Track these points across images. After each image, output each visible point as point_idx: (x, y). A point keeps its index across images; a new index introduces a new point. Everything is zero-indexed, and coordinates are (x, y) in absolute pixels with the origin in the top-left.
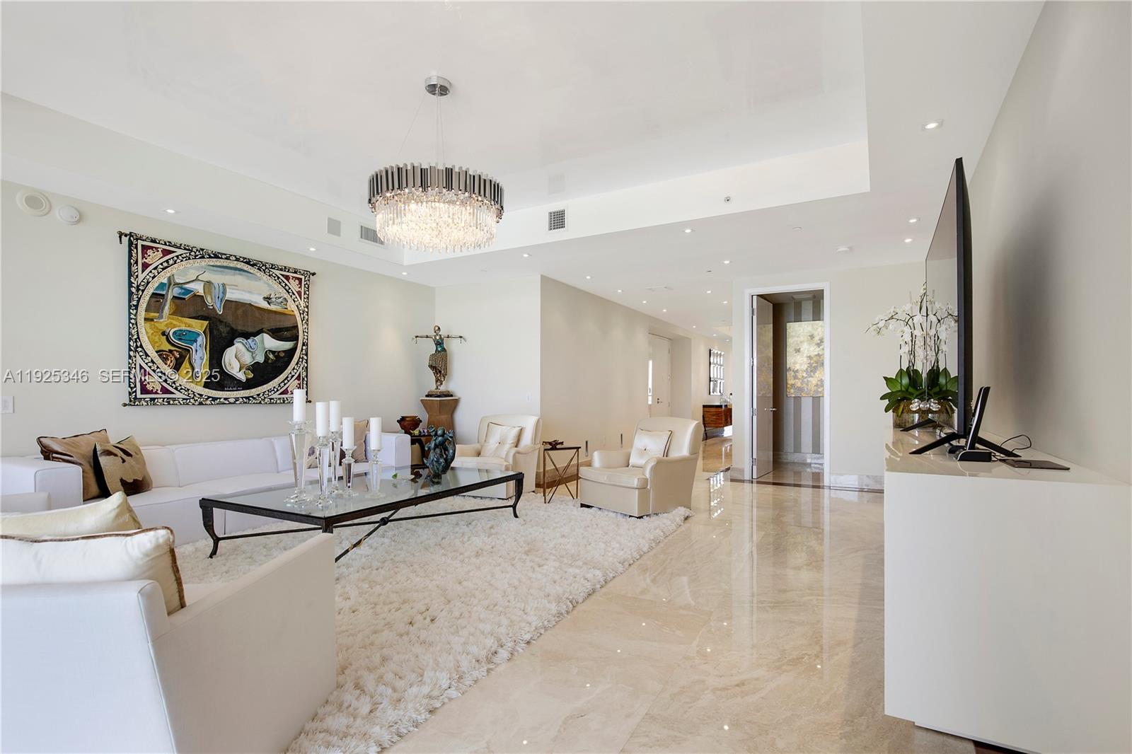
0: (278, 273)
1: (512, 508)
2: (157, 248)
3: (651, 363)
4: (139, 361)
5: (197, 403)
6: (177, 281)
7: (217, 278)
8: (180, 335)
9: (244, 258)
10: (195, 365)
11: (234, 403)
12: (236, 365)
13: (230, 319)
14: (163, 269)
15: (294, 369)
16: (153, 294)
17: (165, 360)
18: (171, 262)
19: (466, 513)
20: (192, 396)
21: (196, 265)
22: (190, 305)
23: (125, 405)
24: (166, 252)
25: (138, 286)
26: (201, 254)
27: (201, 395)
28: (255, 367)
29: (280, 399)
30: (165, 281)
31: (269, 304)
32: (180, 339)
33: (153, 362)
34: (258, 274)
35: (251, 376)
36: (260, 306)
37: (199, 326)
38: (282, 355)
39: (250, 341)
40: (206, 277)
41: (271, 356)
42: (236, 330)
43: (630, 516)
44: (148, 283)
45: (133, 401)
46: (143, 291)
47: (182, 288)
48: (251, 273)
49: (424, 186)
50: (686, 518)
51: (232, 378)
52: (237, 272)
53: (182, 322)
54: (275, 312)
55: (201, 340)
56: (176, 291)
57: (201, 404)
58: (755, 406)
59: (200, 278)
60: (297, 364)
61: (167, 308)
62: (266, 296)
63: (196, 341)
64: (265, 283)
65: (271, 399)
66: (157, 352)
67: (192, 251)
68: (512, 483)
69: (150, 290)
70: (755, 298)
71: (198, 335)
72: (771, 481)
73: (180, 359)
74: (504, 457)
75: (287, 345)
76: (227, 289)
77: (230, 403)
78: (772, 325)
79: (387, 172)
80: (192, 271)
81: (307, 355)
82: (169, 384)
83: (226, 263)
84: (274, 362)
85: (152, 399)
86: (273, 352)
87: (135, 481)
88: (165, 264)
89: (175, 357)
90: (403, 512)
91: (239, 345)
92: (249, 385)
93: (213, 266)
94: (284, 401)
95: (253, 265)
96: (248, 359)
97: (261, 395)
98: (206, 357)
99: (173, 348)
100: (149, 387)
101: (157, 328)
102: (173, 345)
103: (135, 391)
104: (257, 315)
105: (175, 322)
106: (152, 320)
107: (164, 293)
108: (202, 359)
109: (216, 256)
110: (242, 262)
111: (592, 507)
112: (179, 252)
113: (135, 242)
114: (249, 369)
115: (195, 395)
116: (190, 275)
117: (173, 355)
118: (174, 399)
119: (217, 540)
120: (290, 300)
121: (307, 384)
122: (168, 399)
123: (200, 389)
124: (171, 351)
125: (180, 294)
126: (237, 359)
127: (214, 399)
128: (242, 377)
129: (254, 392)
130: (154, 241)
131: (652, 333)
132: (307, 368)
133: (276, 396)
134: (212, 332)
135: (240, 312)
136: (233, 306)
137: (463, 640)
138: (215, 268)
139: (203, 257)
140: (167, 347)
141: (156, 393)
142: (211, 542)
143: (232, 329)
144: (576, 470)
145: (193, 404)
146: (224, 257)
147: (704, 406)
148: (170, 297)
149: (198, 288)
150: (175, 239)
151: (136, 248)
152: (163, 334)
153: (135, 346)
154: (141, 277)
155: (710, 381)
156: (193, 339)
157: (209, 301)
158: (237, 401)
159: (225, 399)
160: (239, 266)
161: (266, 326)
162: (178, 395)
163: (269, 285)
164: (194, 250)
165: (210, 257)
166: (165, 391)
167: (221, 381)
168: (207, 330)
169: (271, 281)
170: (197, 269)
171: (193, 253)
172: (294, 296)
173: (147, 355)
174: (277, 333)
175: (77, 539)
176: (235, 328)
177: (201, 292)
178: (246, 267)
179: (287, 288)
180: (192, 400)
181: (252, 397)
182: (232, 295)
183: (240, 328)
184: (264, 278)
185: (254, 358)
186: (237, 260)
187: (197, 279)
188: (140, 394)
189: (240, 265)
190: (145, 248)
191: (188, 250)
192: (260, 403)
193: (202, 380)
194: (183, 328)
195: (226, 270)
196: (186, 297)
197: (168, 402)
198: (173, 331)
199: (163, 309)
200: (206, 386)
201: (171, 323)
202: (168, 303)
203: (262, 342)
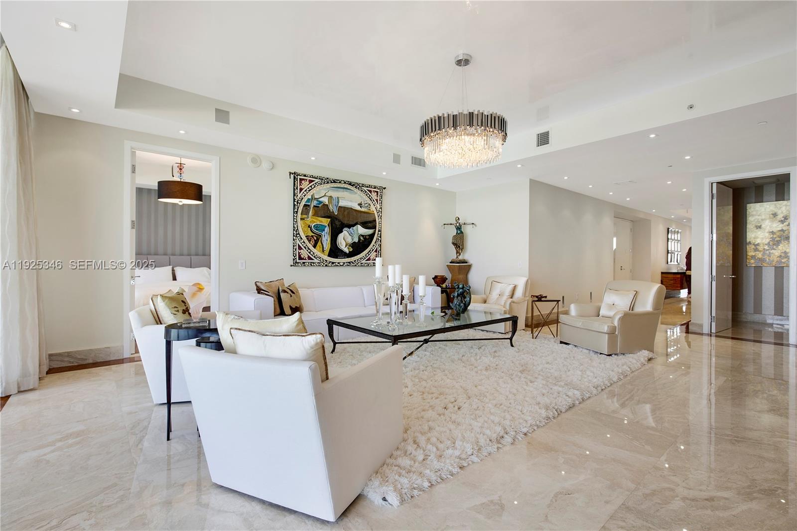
0: (365, 189)
1: (509, 340)
2: (306, 180)
3: (615, 239)
4: (298, 242)
5: (324, 265)
6: (316, 197)
7: (335, 194)
8: (316, 227)
9: (348, 182)
10: (324, 244)
11: (343, 265)
12: (344, 244)
13: (341, 217)
14: (309, 191)
15: (374, 245)
16: (305, 205)
17: (309, 241)
18: (313, 186)
19: (477, 341)
20: (322, 261)
21: (325, 187)
22: (322, 210)
23: (291, 266)
24: (311, 181)
25: (298, 201)
26: (328, 181)
27: (326, 261)
28: (353, 245)
29: (366, 263)
30: (310, 197)
31: (361, 207)
32: (317, 230)
33: (304, 242)
34: (355, 191)
35: (351, 250)
36: (356, 209)
37: (326, 222)
38: (367, 237)
40: (329, 194)
41: (362, 238)
43: (601, 354)
44: (302, 199)
45: (295, 264)
46: (300, 203)
47: (318, 201)
48: (352, 190)
49: (455, 126)
50: (650, 360)
51: (342, 251)
52: (345, 190)
53: (317, 219)
54: (364, 212)
55: (327, 229)
56: (315, 203)
57: (326, 266)
58: (714, 273)
60: (375, 243)
61: (311, 212)
62: (359, 203)
63: (324, 230)
64: (359, 195)
65: (361, 263)
66: (306, 237)
67: (323, 180)
68: (509, 323)
69: (303, 203)
70: (715, 186)
71: (326, 227)
72: (730, 335)
73: (316, 240)
74: (503, 304)
75: (370, 232)
76: (340, 200)
77: (341, 266)
78: (732, 206)
79: (432, 120)
80: (323, 191)
81: (380, 237)
83: (339, 185)
84: (363, 242)
85: (304, 263)
86: (363, 236)
87: (296, 307)
88: (310, 188)
89: (314, 240)
90: (437, 337)
93: (333, 187)
94: (368, 265)
95: (352, 186)
96: (350, 241)
97: (356, 261)
98: (329, 239)
99: (313, 235)
100: (302, 256)
101: (306, 224)
102: (313, 233)
103: (296, 259)
104: (355, 214)
106: (304, 219)
107: (309, 204)
108: (327, 240)
109: (334, 182)
110: (347, 184)
111: (569, 344)
112: (317, 180)
113: (296, 177)
115: (324, 261)
116: (322, 193)
117: (314, 238)
118: (314, 263)
119: (335, 343)
120: (372, 205)
121: (380, 255)
122: (311, 262)
123: (326, 257)
124: (312, 236)
125: (317, 204)
126: (345, 240)
127: (333, 263)
128: (346, 250)
129: (353, 259)
130: (305, 176)
131: (617, 217)
132: (381, 245)
133: (364, 262)
134: (332, 224)
135: (346, 213)
136: (343, 209)
137: (480, 424)
138: (334, 189)
139: (328, 183)
140: (311, 234)
141: (305, 259)
142: (332, 344)
143: (342, 223)
144: (556, 317)
145: (322, 266)
146: (338, 182)
147: (662, 273)
148: (312, 206)
149: (325, 200)
151: (297, 180)
152: (309, 227)
153: (296, 234)
154: (299, 196)
155: (668, 253)
157: (331, 207)
159: (338, 263)
160: (346, 187)
161: (360, 220)
162: (316, 261)
163: (361, 196)
164: (324, 179)
165: (332, 182)
166: (310, 258)
167: (335, 252)
168: (330, 224)
169: (362, 194)
170: (325, 189)
171: (323, 181)
172: (374, 202)
173: (301, 239)
174: (365, 225)
175: (281, 336)
177: (327, 203)
178: (349, 187)
179: (370, 197)
180: (323, 263)
181: (352, 262)
182: (342, 203)
183: (345, 222)
184: (358, 192)
185: (353, 240)
186: (345, 183)
187: (325, 196)
188: (299, 260)
190: (301, 180)
191: (321, 179)
192: (356, 266)
193: (327, 252)
194: (318, 223)
195: (339, 189)
196: (320, 206)
197: (311, 264)
198: (313, 225)
199: (309, 212)
200: (329, 256)
201: (313, 221)
202: (311, 209)
203: (357, 230)
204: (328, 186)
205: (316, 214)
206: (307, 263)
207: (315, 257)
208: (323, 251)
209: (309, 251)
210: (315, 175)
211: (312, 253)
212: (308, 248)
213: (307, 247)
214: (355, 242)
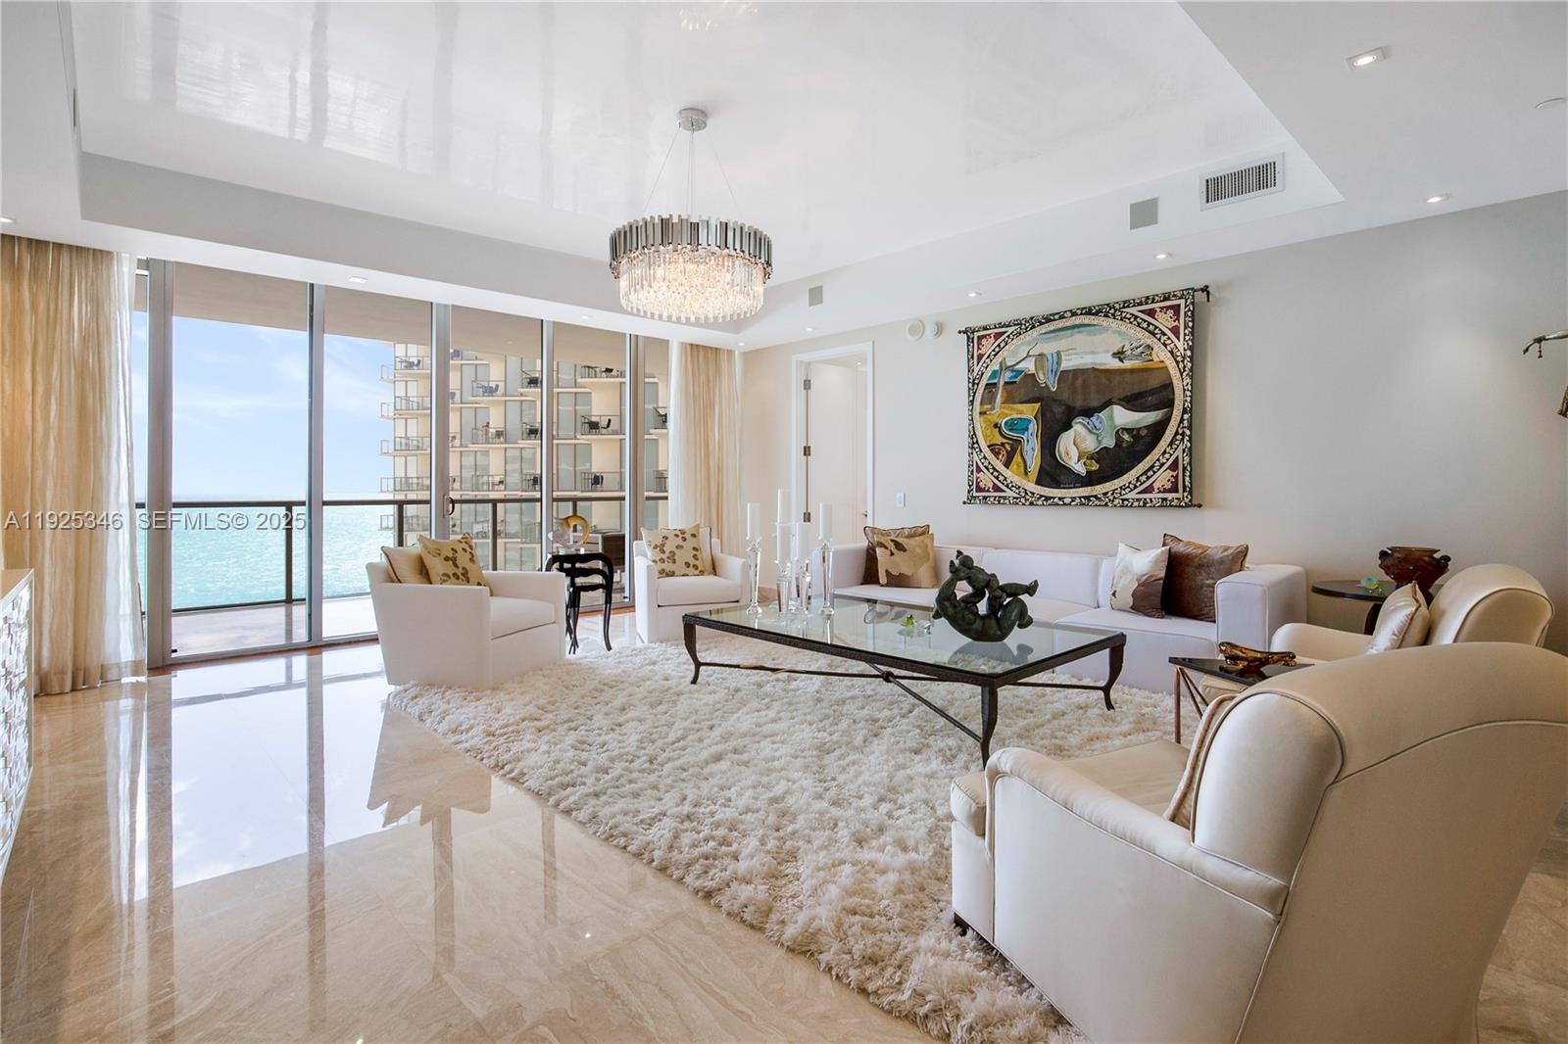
0: (1134, 310)
2: (989, 335)
4: (976, 458)
5: (1028, 503)
6: (1009, 364)
8: (1012, 425)
9: (1082, 309)
10: (1026, 458)
11: (1070, 504)
12: (1074, 454)
13: (1065, 396)
14: (995, 355)
15: (1165, 452)
16: (987, 385)
17: (997, 454)
18: (1002, 345)
20: (1023, 494)
21: (1028, 338)
22: (1023, 387)
23: (965, 503)
24: (998, 336)
26: (1032, 323)
27: (1033, 494)
28: (1101, 455)
29: (1138, 500)
30: (997, 368)
31: (1121, 360)
32: (1011, 430)
33: (985, 458)
34: (1105, 324)
35: (1095, 467)
36: (1107, 367)
37: (1029, 411)
38: (1143, 433)
39: (1094, 419)
40: (1036, 351)
41: (1126, 437)
42: (1074, 408)
44: (982, 374)
45: (971, 500)
46: (978, 384)
47: (1013, 371)
48: (1094, 325)
51: (1069, 470)
52: (1076, 330)
53: (1012, 409)
54: (1132, 371)
55: (1033, 427)
56: (1007, 376)
57: (1031, 504)
59: (1031, 354)
60: (1171, 444)
61: (999, 396)
62: (1116, 351)
63: (1027, 429)
64: (1115, 332)
65: (1123, 500)
66: (989, 447)
67: (1021, 324)
69: (984, 381)
71: (1030, 421)
73: (1010, 451)
75: (1150, 417)
76: (1063, 358)
77: (1065, 504)
80: (1023, 348)
81: (1190, 428)
82: (1000, 481)
83: (1060, 324)
84: (1132, 445)
85: (985, 498)
86: (1129, 431)
88: (997, 349)
89: (1007, 451)
91: (1078, 427)
92: (1090, 479)
94: (1145, 504)
95: (1096, 314)
96: (1091, 445)
97: (1109, 494)
98: (1037, 448)
99: (1004, 441)
100: (982, 485)
101: (990, 421)
102: (1005, 437)
103: (972, 489)
104: (1104, 380)
105: (1006, 411)
106: (985, 413)
107: (996, 381)
108: (1033, 449)
109: (1048, 320)
110: (1081, 314)
112: (1010, 330)
113: (971, 336)
114: (1092, 458)
115: (1027, 494)
116: (1021, 354)
117: (1005, 448)
118: (1005, 498)
120: (1157, 346)
121: (1190, 476)
122: (1000, 497)
123: (1032, 487)
124: (1003, 444)
126: (1076, 445)
127: (1047, 498)
128: (1080, 469)
129: (1099, 489)
130: (985, 329)
132: (1190, 449)
133: (1132, 495)
134: (1043, 415)
135: (1079, 382)
136: (1070, 377)
139: (1034, 327)
140: (1000, 440)
141: (988, 491)
143: (1068, 407)
145: (1023, 504)
146: (1056, 317)
148: (1002, 383)
149: (1029, 366)
150: (1005, 319)
151: (973, 342)
152: (996, 426)
153: (974, 444)
154: (977, 369)
156: (1024, 427)
157: (1041, 378)
158: (1073, 501)
159: (1060, 499)
160: (1077, 322)
161: (1118, 393)
162: (1009, 493)
163: (1120, 333)
164: (1023, 322)
165: (1041, 324)
166: (997, 489)
167: (1053, 473)
168: (1039, 415)
169: (1124, 327)
171: (1023, 327)
172: (1164, 338)
173: (981, 451)
174: (1133, 402)
176: (1072, 405)
177: (1032, 370)
178: (1086, 319)
179: (1151, 328)
180: (1025, 499)
181: (1095, 497)
182: (1067, 364)
183: (1079, 404)
184: (1113, 325)
185: (1099, 442)
186: (1074, 314)
187: (1028, 356)
188: (977, 493)
189: (1077, 320)
190: (980, 338)
191: (1018, 324)
192: (1106, 505)
193: (1034, 475)
194: (1015, 416)
195: (1062, 333)
196: (1017, 380)
197: (999, 501)
198: (1004, 421)
199: (995, 398)
200: (1039, 482)
201: (1003, 413)
202: (1000, 391)
203: (1111, 418)
204: (1035, 333)
205: (1009, 399)
206: (992, 499)
207: (1007, 486)
208: (1026, 473)
209: (996, 474)
210: (1004, 320)
211: (1001, 478)
212: (994, 468)
213: (990, 467)
214: (1105, 448)
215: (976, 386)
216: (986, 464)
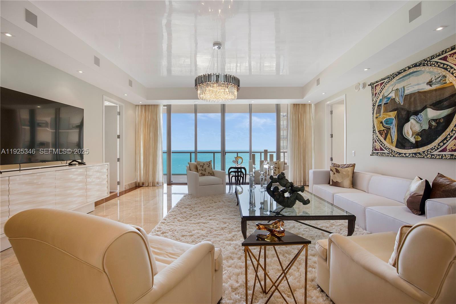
0: (436, 59)
2: (378, 84)
5: (392, 156)
6: (385, 96)
7: (399, 86)
8: (387, 122)
9: (413, 65)
10: (392, 136)
11: (408, 157)
12: (410, 133)
13: (406, 107)
14: (381, 93)
15: (452, 131)
16: (378, 105)
17: (381, 134)
18: (383, 88)
20: (391, 152)
21: (392, 83)
22: (391, 105)
23: (371, 155)
24: (381, 84)
25: (374, 104)
27: (394, 151)
28: (422, 133)
29: (439, 155)
30: (381, 98)
31: (431, 86)
32: (387, 124)
33: (377, 136)
34: (423, 69)
35: (420, 139)
36: (425, 90)
37: (393, 115)
38: (441, 121)
39: (419, 116)
40: (395, 88)
41: (433, 123)
42: (410, 112)
44: (376, 101)
45: (373, 154)
47: (387, 98)
48: (419, 71)
51: (408, 140)
52: (411, 75)
53: (387, 115)
54: (436, 90)
55: (394, 122)
56: (385, 101)
57: (394, 156)
59: (393, 90)
60: (455, 126)
62: (428, 81)
63: (392, 123)
64: (428, 72)
65: (433, 155)
66: (379, 132)
67: (389, 77)
71: (393, 119)
75: (446, 112)
76: (406, 89)
77: (406, 157)
80: (390, 87)
82: (382, 146)
83: (404, 74)
84: (436, 127)
85: (377, 153)
86: (435, 120)
88: (381, 90)
89: (385, 133)
91: (412, 120)
92: (417, 145)
93: (398, 79)
94: (442, 157)
95: (419, 66)
96: (418, 128)
97: (426, 152)
99: (384, 129)
100: (376, 148)
101: (379, 121)
102: (384, 127)
103: (373, 150)
104: (423, 97)
105: (385, 116)
106: (378, 117)
107: (381, 103)
108: (395, 132)
109: (399, 73)
110: (413, 67)
112: (386, 80)
113: (373, 86)
114: (418, 135)
115: (392, 151)
116: (390, 90)
118: (384, 153)
120: (449, 75)
122: (382, 153)
123: (394, 148)
124: (384, 130)
125: (386, 102)
126: (412, 129)
127: (400, 154)
128: (413, 140)
129: (421, 150)
130: (377, 82)
133: (437, 153)
134: (398, 116)
135: (412, 99)
136: (409, 97)
138: (400, 80)
139: (394, 77)
140: (382, 128)
141: (378, 150)
143: (408, 111)
145: (391, 156)
146: (403, 71)
148: (383, 104)
149: (392, 95)
151: (373, 89)
152: (381, 123)
156: (391, 122)
157: (397, 100)
158: (409, 155)
159: (405, 154)
161: (429, 102)
162: (386, 151)
163: (430, 72)
165: (397, 75)
166: (382, 149)
167: (402, 142)
168: (397, 116)
169: (432, 69)
170: (392, 85)
171: (390, 78)
172: (451, 70)
173: (376, 134)
174: (436, 106)
176: (409, 110)
177: (394, 97)
178: (415, 69)
179: (445, 66)
180: (392, 154)
181: (419, 153)
182: (407, 92)
183: (412, 109)
184: (427, 69)
185: (422, 127)
186: (409, 68)
187: (392, 91)
189: (411, 70)
190: (376, 86)
192: (424, 157)
193: (395, 143)
194: (388, 118)
195: (406, 77)
196: (388, 102)
197: (382, 155)
198: (384, 121)
199: (381, 110)
200: (396, 147)
201: (384, 117)
202: (383, 107)
203: (426, 115)
204: (394, 80)
205: (386, 111)
206: (380, 154)
207: (385, 148)
208: (392, 143)
209: (381, 143)
210: (383, 77)
211: (383, 145)
212: (380, 141)
213: (379, 140)
214: (424, 129)
215: (374, 106)
216: (378, 139)
